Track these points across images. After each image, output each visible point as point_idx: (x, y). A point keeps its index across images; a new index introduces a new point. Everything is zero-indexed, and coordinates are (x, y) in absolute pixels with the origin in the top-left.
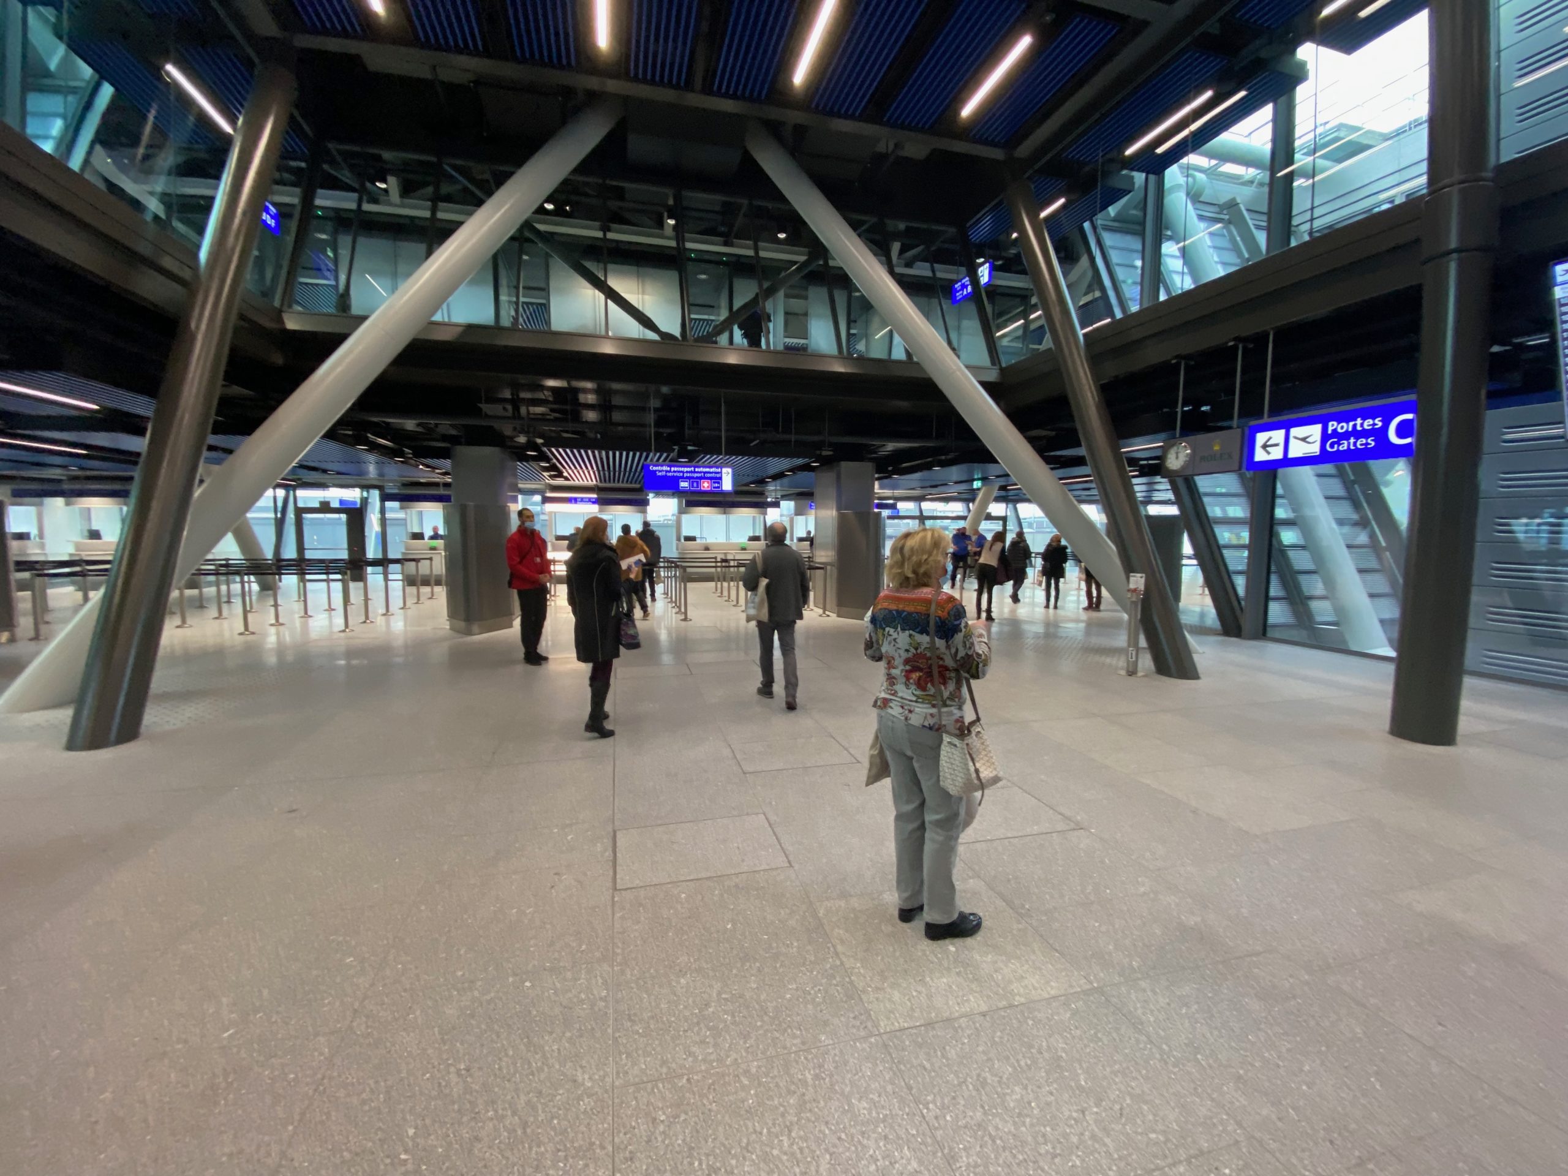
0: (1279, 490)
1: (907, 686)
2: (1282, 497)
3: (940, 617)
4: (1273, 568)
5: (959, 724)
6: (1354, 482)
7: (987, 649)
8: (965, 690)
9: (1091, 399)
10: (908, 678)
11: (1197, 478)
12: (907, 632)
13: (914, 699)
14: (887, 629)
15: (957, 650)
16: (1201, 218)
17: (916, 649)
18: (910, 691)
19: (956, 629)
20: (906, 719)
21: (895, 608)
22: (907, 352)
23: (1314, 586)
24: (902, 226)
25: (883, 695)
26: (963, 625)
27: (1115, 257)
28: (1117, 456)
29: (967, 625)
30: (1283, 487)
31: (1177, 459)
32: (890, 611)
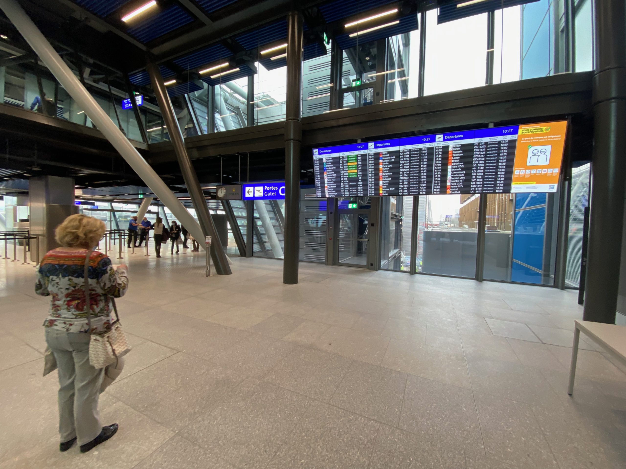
0: (255, 208)
1: (69, 310)
2: (255, 210)
3: (92, 267)
4: (254, 233)
5: (107, 325)
6: (274, 207)
7: (126, 280)
8: (111, 305)
9: (188, 165)
10: (68, 305)
11: (230, 201)
12: (67, 278)
13: (74, 317)
14: (51, 277)
15: (105, 284)
16: (228, 109)
17: (74, 287)
18: (70, 313)
19: (105, 272)
20: (68, 330)
21: (57, 263)
22: (93, 125)
23: (265, 238)
24: (91, 61)
25: (50, 318)
26: (108, 269)
27: (198, 112)
28: (200, 190)
29: (111, 268)
30: (256, 207)
31: (221, 193)
32: (53, 265)
